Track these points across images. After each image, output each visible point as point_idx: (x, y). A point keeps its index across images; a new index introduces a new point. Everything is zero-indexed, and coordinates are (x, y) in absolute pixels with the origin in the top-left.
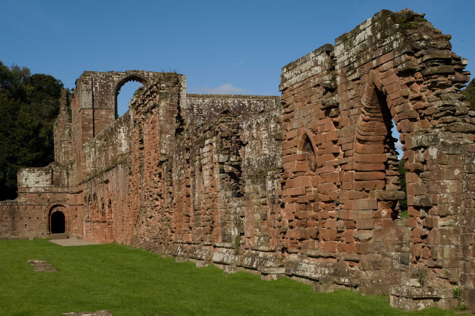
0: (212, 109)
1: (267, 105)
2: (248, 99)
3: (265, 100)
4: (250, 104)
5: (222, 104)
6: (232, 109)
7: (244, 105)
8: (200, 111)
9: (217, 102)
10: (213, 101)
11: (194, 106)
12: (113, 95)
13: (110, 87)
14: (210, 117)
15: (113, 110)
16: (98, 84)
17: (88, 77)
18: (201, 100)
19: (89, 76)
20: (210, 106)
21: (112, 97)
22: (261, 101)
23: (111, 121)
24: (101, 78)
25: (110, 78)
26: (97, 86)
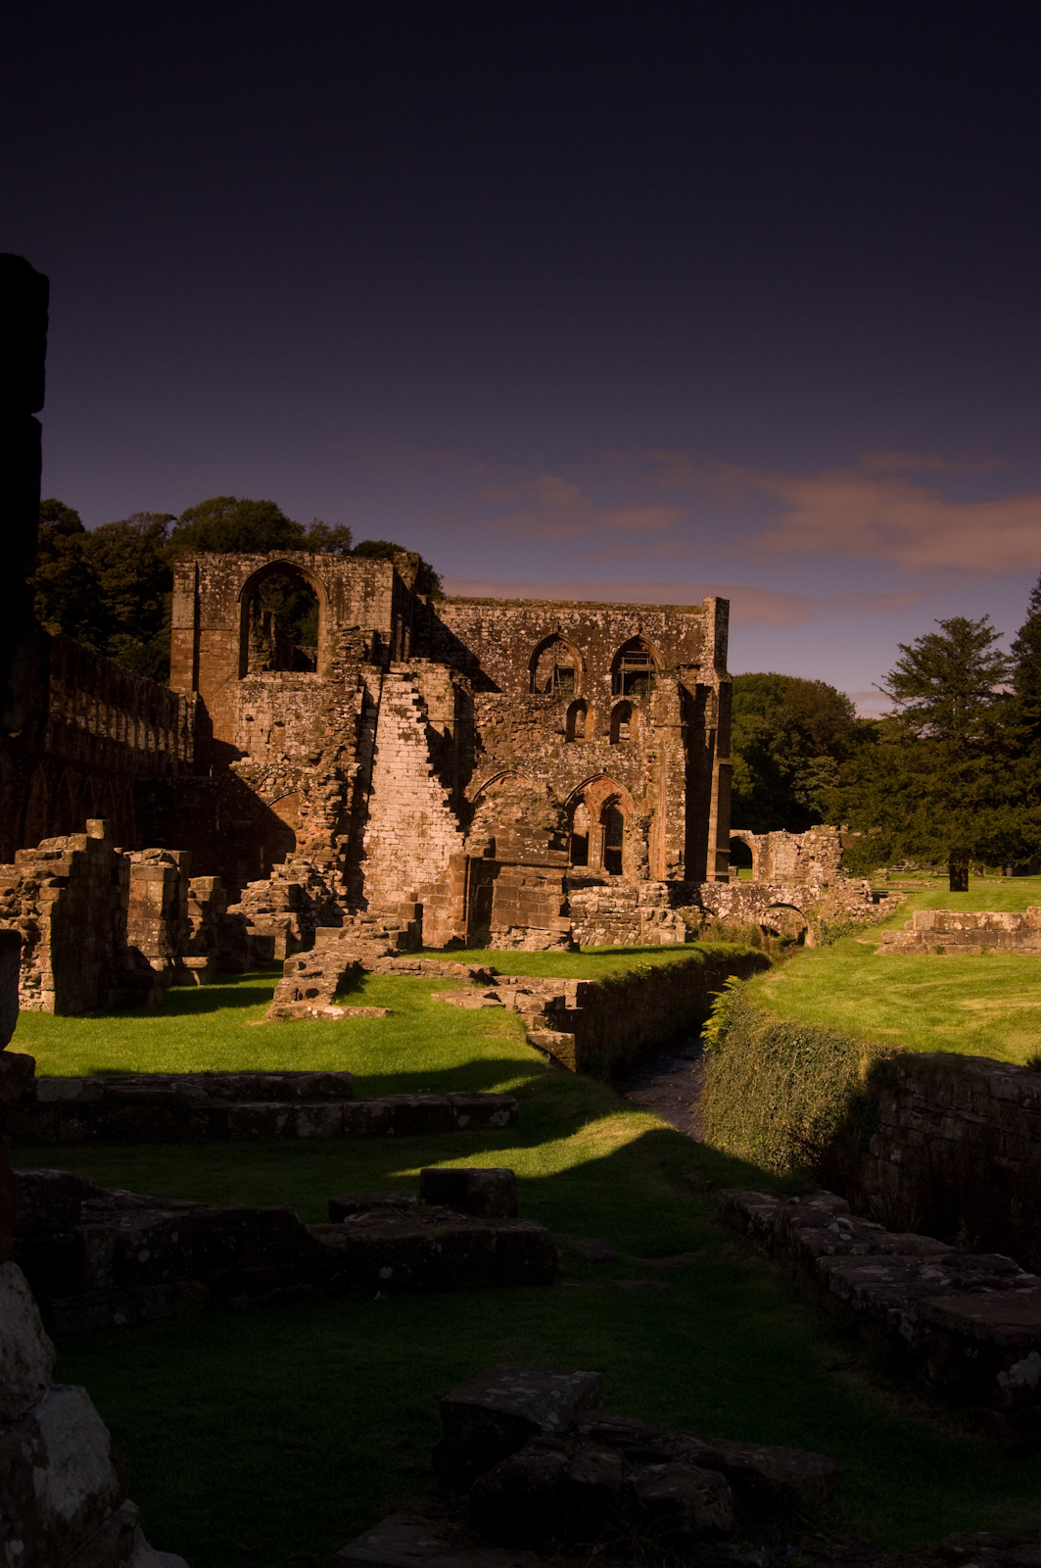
0: (523, 632)
1: (647, 625)
2: (604, 612)
3: (643, 613)
4: (609, 623)
5: (544, 620)
6: (566, 631)
7: (594, 624)
8: (495, 635)
9: (533, 616)
10: (525, 613)
11: (483, 624)
12: (238, 601)
13: (234, 585)
14: (517, 647)
15: (236, 631)
16: (208, 578)
17: (188, 565)
18: (498, 611)
19: (192, 562)
20: (519, 625)
21: (235, 606)
22: (633, 615)
23: (232, 655)
24: (216, 567)
25: (234, 567)
26: (206, 582)
